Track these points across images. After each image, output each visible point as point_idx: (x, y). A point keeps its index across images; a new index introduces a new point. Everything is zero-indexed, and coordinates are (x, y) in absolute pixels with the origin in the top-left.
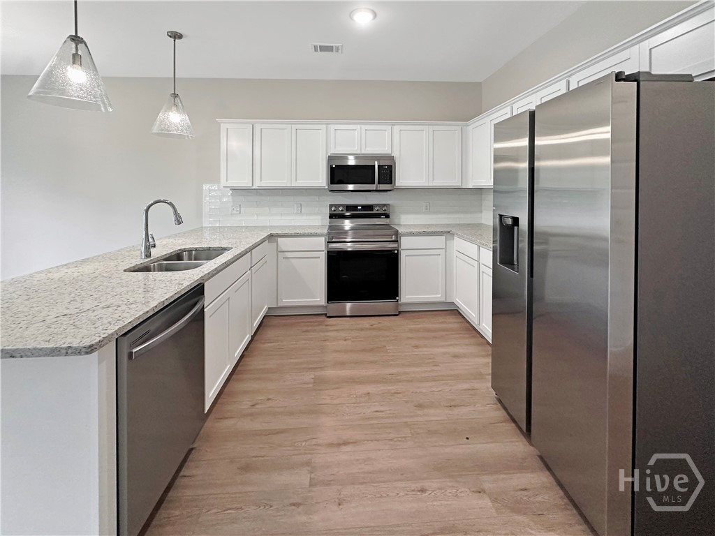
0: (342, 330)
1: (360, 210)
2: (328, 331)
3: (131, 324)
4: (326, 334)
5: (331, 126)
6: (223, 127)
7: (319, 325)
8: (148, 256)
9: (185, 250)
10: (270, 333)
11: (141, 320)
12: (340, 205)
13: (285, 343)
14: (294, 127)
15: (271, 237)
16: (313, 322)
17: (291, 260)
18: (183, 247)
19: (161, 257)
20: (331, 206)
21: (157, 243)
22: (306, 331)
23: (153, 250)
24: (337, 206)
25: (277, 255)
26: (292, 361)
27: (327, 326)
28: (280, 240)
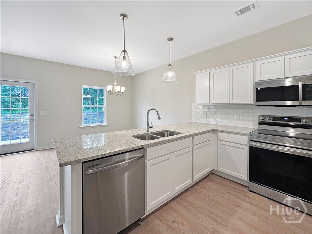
0: (256, 205)
1: (286, 121)
2: (244, 201)
3: (86, 159)
4: (242, 202)
5: (257, 62)
6: (197, 75)
7: (240, 193)
8: (148, 131)
9: (166, 131)
10: (208, 184)
11: (93, 159)
12: (267, 116)
13: (212, 194)
14: (231, 68)
15: (214, 131)
16: (237, 189)
17: (226, 146)
18: (166, 130)
19: (154, 132)
20: (260, 116)
21: (153, 126)
22: (229, 193)
23: (150, 129)
24: (264, 117)
25: (218, 142)
26: (209, 208)
27: (245, 196)
28: (219, 133)
